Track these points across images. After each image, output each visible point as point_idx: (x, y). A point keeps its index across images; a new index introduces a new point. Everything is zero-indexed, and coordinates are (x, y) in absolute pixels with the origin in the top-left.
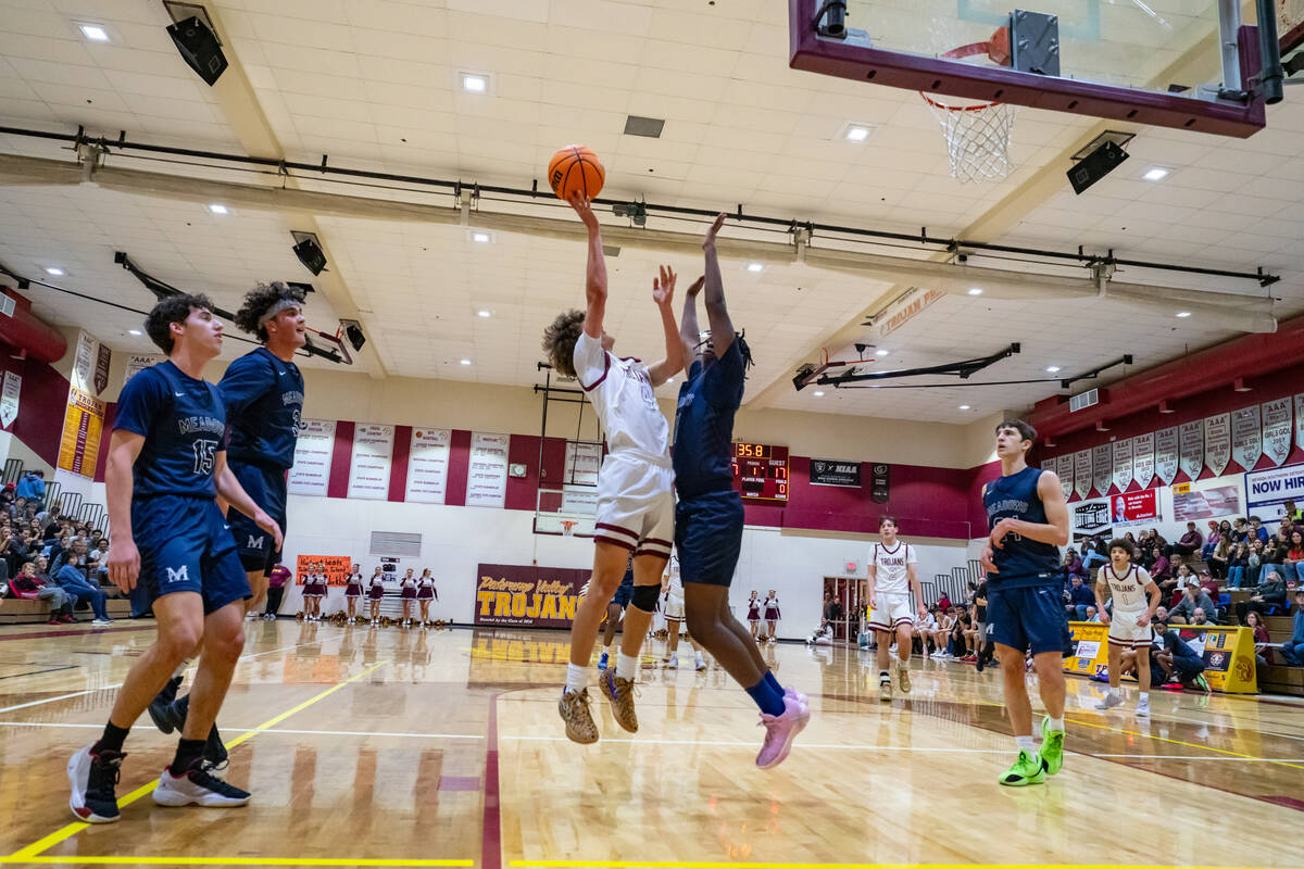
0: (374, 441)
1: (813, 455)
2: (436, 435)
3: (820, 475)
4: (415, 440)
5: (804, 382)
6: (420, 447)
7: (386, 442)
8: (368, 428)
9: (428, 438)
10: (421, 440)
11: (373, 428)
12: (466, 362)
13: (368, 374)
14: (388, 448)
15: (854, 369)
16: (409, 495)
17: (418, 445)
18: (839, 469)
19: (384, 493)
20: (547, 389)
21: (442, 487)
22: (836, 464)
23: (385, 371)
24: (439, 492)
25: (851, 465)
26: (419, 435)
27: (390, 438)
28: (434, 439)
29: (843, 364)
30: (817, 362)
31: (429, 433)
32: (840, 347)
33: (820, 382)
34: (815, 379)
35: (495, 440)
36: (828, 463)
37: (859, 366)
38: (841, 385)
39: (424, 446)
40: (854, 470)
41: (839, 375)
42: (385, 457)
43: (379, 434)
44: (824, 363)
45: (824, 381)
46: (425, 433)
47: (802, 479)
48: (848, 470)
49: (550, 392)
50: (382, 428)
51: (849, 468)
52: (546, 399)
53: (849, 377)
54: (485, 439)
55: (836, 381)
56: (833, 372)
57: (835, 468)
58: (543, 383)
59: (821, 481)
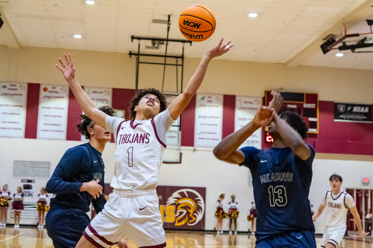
0: (13, 95)
1: (336, 100)
2: (58, 89)
3: (341, 114)
4: (42, 94)
5: (328, 48)
6: (46, 98)
7: (21, 95)
8: (8, 85)
9: (52, 92)
10: (47, 94)
11: (12, 85)
12: (78, 36)
13: (6, 46)
14: (24, 99)
15: (365, 39)
16: (40, 133)
17: (45, 97)
18: (355, 109)
19: (22, 133)
20: (138, 55)
21: (64, 126)
22: (353, 105)
23: (19, 44)
24: (62, 131)
25: (364, 106)
26: (45, 89)
27: (24, 93)
28: (56, 92)
29: (357, 35)
30: (339, 33)
31: (53, 88)
32: (355, 22)
33: (340, 49)
34: (337, 46)
35: (101, 93)
36: (347, 105)
37: (369, 36)
38: (357, 50)
39: (49, 97)
40: (367, 110)
41: (355, 43)
42: (22, 106)
43: (16, 89)
44: (343, 35)
45: (344, 47)
46: (50, 89)
47: (328, 117)
48: (362, 110)
49: (141, 57)
50: (18, 85)
51: (363, 108)
52: (138, 62)
53: (362, 44)
54: (94, 92)
55: (352, 48)
56: (350, 41)
57: (352, 109)
58: (135, 50)
59: (342, 119)
